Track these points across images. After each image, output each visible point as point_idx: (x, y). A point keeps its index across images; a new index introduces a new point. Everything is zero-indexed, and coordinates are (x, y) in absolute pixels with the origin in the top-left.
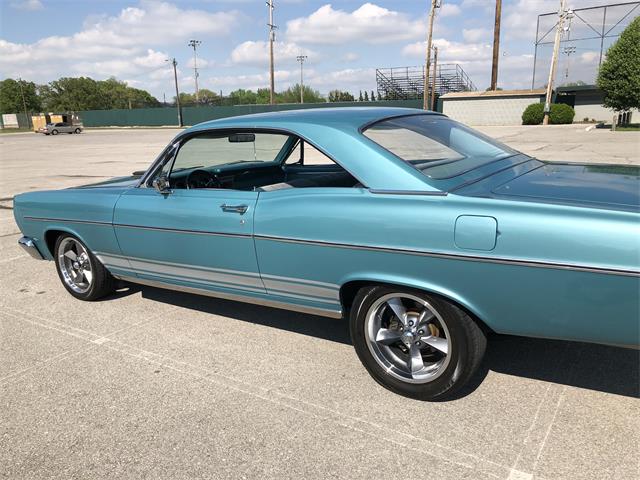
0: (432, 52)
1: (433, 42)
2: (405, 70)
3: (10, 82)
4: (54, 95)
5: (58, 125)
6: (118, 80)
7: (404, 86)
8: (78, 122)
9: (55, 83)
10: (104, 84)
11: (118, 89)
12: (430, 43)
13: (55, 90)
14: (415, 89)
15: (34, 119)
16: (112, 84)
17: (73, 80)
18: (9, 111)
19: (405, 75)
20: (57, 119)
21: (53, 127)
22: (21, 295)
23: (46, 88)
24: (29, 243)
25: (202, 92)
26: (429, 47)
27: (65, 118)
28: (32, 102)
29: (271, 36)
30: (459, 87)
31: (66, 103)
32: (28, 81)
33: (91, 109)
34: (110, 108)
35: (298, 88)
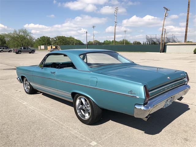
0: (164, 30)
1: (164, 27)
2: (155, 35)
3: (44, 37)
4: (55, 41)
5: (54, 49)
6: (72, 37)
7: (155, 40)
8: (60, 48)
9: (55, 37)
10: (68, 38)
11: (72, 39)
12: (163, 28)
13: (55, 39)
14: (159, 41)
15: (48, 47)
16: (70, 38)
17: (60, 36)
18: (43, 45)
19: (155, 37)
20: (54, 47)
21: (52, 49)
22: (15, 91)
23: (53, 39)
24: (18, 79)
25: (95, 41)
26: (163, 29)
27: (56, 47)
28: (49, 42)
29: (115, 25)
30: (173, 41)
31: (57, 43)
32: (48, 37)
33: (64, 45)
34: (69, 45)
35: (124, 40)
